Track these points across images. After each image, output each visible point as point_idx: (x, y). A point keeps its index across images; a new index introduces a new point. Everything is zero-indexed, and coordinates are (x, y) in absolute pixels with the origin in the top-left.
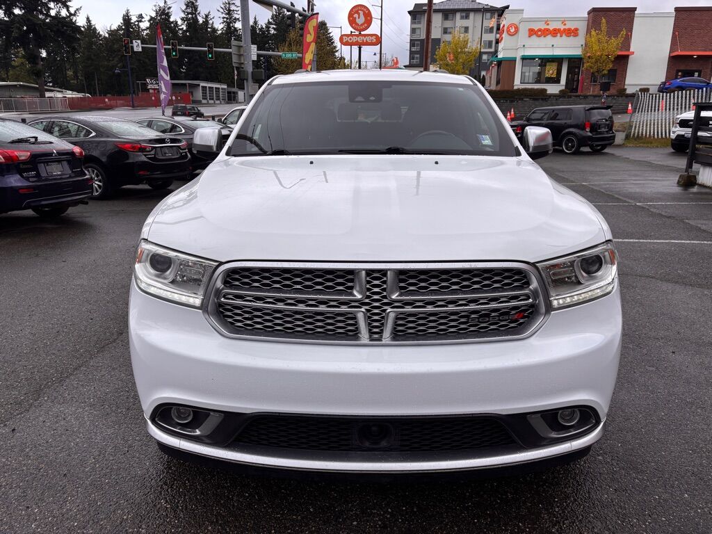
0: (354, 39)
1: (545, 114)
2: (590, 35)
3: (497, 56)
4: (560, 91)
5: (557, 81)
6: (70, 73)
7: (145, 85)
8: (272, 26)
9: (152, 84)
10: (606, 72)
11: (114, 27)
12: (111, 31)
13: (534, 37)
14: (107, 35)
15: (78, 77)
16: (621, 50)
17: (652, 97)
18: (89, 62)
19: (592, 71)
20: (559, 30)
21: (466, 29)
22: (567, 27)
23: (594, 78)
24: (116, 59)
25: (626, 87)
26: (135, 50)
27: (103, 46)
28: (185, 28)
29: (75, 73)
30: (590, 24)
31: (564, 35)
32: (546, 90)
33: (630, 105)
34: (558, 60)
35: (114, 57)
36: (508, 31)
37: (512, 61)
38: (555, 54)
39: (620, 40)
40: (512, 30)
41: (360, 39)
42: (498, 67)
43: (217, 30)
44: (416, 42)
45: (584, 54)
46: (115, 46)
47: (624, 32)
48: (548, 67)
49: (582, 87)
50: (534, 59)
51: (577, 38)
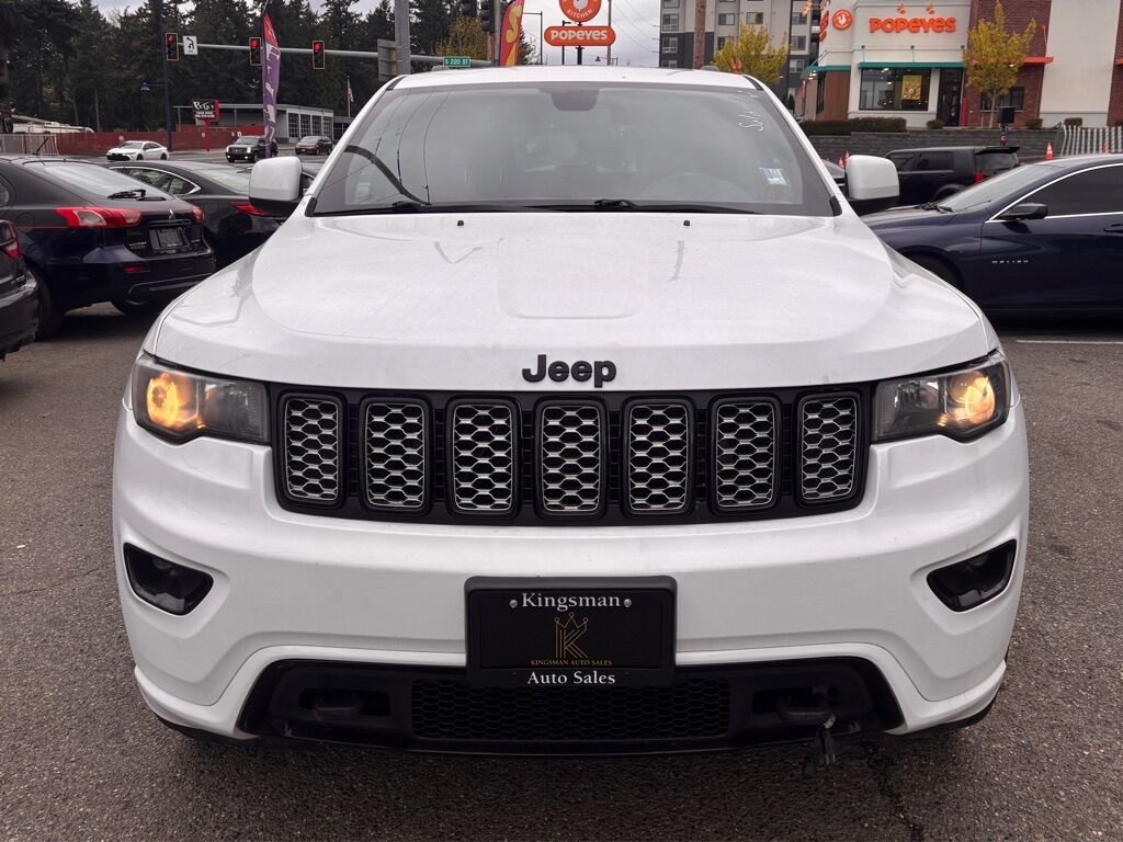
0: (570, 35)
1: (908, 160)
2: (977, 29)
3: (817, 64)
4: (930, 123)
5: (922, 105)
6: (49, 90)
7: (192, 112)
8: (414, 10)
9: (203, 109)
10: (1005, 91)
11: (133, 11)
12: (126, 17)
13: (880, 32)
14: (119, 25)
15: (62, 97)
16: (1030, 55)
17: (1086, 133)
18: (85, 71)
19: (981, 89)
20: (922, 21)
21: (759, 18)
22: (935, 16)
23: (984, 101)
24: (134, 67)
25: (1041, 117)
26: (187, 52)
27: (110, 44)
28: (258, 14)
29: (59, 91)
30: (976, 11)
31: (931, 31)
32: (903, 121)
33: (1049, 148)
34: (923, 72)
35: (133, 62)
36: (835, 23)
37: (844, 73)
38: (917, 61)
39: (1027, 37)
40: (843, 21)
41: (579, 35)
42: (819, 83)
43: (316, 17)
44: (671, 39)
45: (968, 62)
46: (134, 44)
47: (1033, 24)
48: (905, 83)
49: (966, 117)
50: (882, 69)
51: (953, 34)
